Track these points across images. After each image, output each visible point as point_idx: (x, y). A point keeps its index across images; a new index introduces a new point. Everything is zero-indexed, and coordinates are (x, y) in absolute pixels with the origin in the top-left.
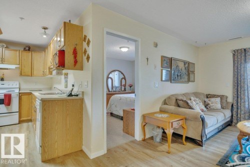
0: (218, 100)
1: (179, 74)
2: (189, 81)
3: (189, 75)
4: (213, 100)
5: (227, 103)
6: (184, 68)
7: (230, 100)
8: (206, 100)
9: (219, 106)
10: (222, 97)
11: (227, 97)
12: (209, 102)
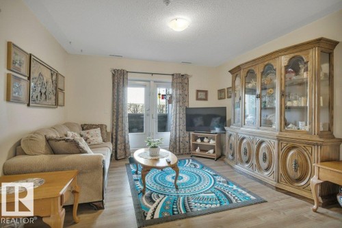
0: (98, 130)
1: (43, 91)
2: (57, 104)
3: (56, 96)
4: (92, 131)
5: (107, 133)
6: (51, 81)
7: (109, 129)
8: (83, 133)
9: (100, 139)
10: (101, 127)
11: (106, 127)
12: (87, 135)
